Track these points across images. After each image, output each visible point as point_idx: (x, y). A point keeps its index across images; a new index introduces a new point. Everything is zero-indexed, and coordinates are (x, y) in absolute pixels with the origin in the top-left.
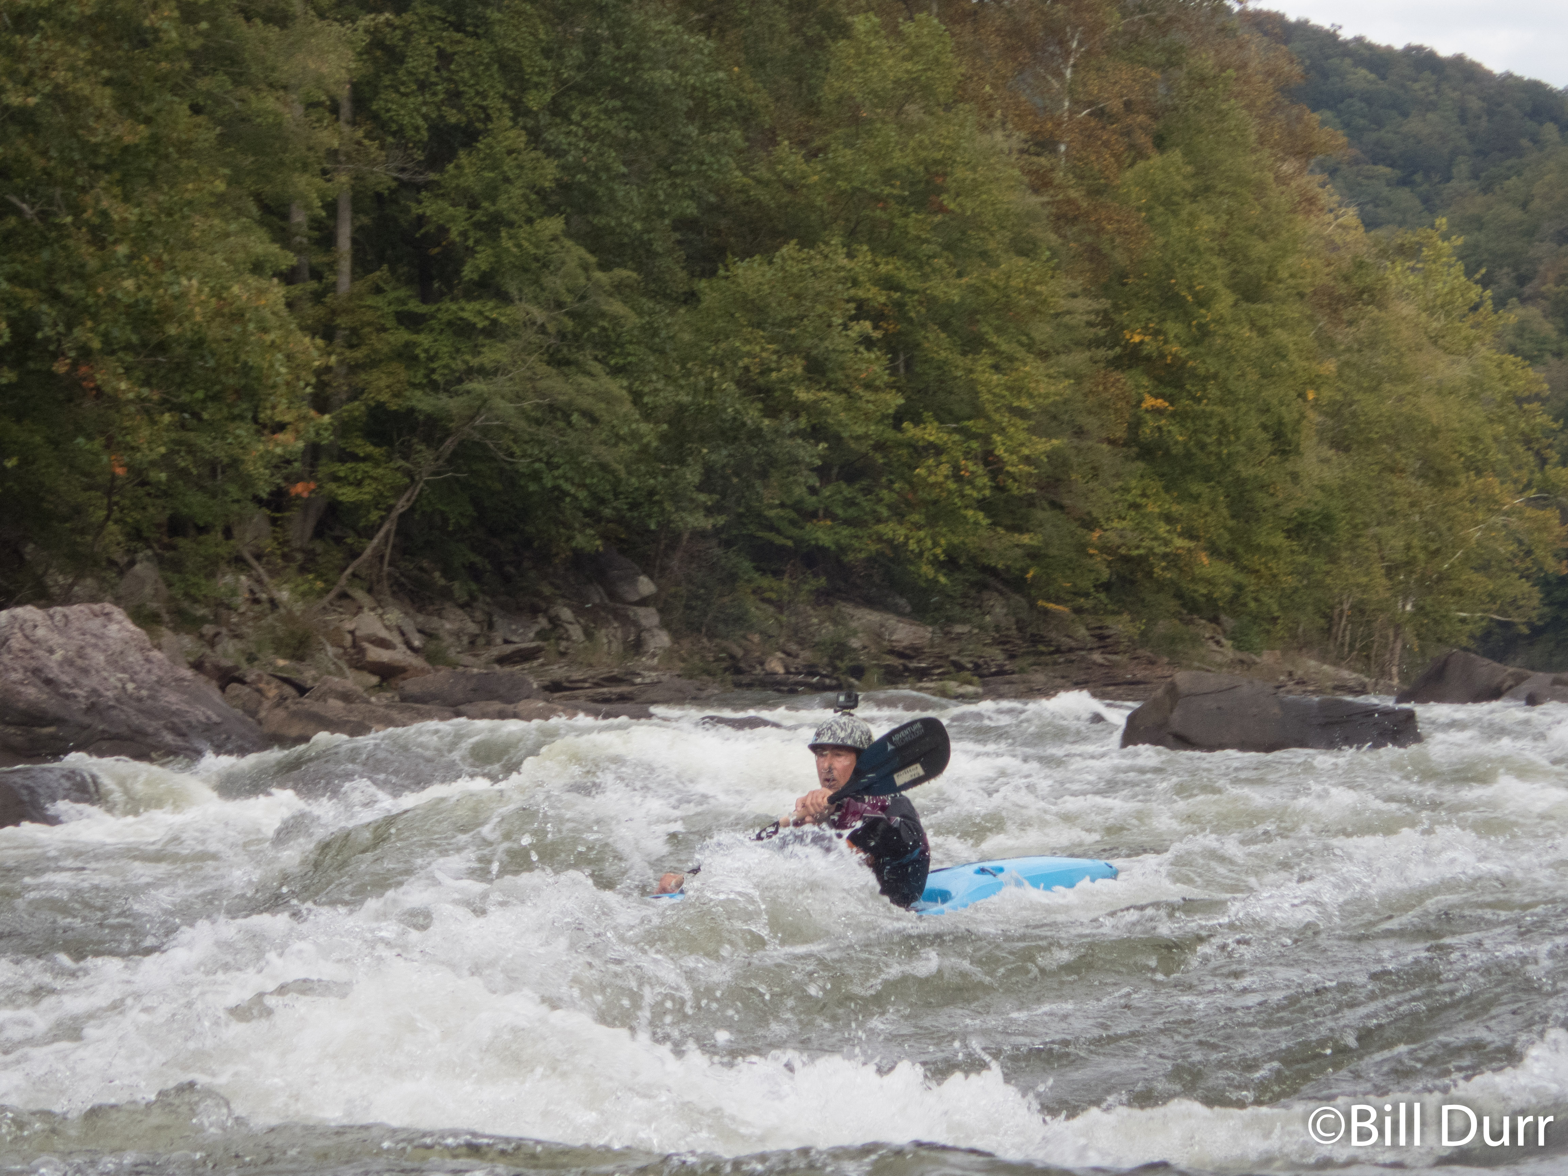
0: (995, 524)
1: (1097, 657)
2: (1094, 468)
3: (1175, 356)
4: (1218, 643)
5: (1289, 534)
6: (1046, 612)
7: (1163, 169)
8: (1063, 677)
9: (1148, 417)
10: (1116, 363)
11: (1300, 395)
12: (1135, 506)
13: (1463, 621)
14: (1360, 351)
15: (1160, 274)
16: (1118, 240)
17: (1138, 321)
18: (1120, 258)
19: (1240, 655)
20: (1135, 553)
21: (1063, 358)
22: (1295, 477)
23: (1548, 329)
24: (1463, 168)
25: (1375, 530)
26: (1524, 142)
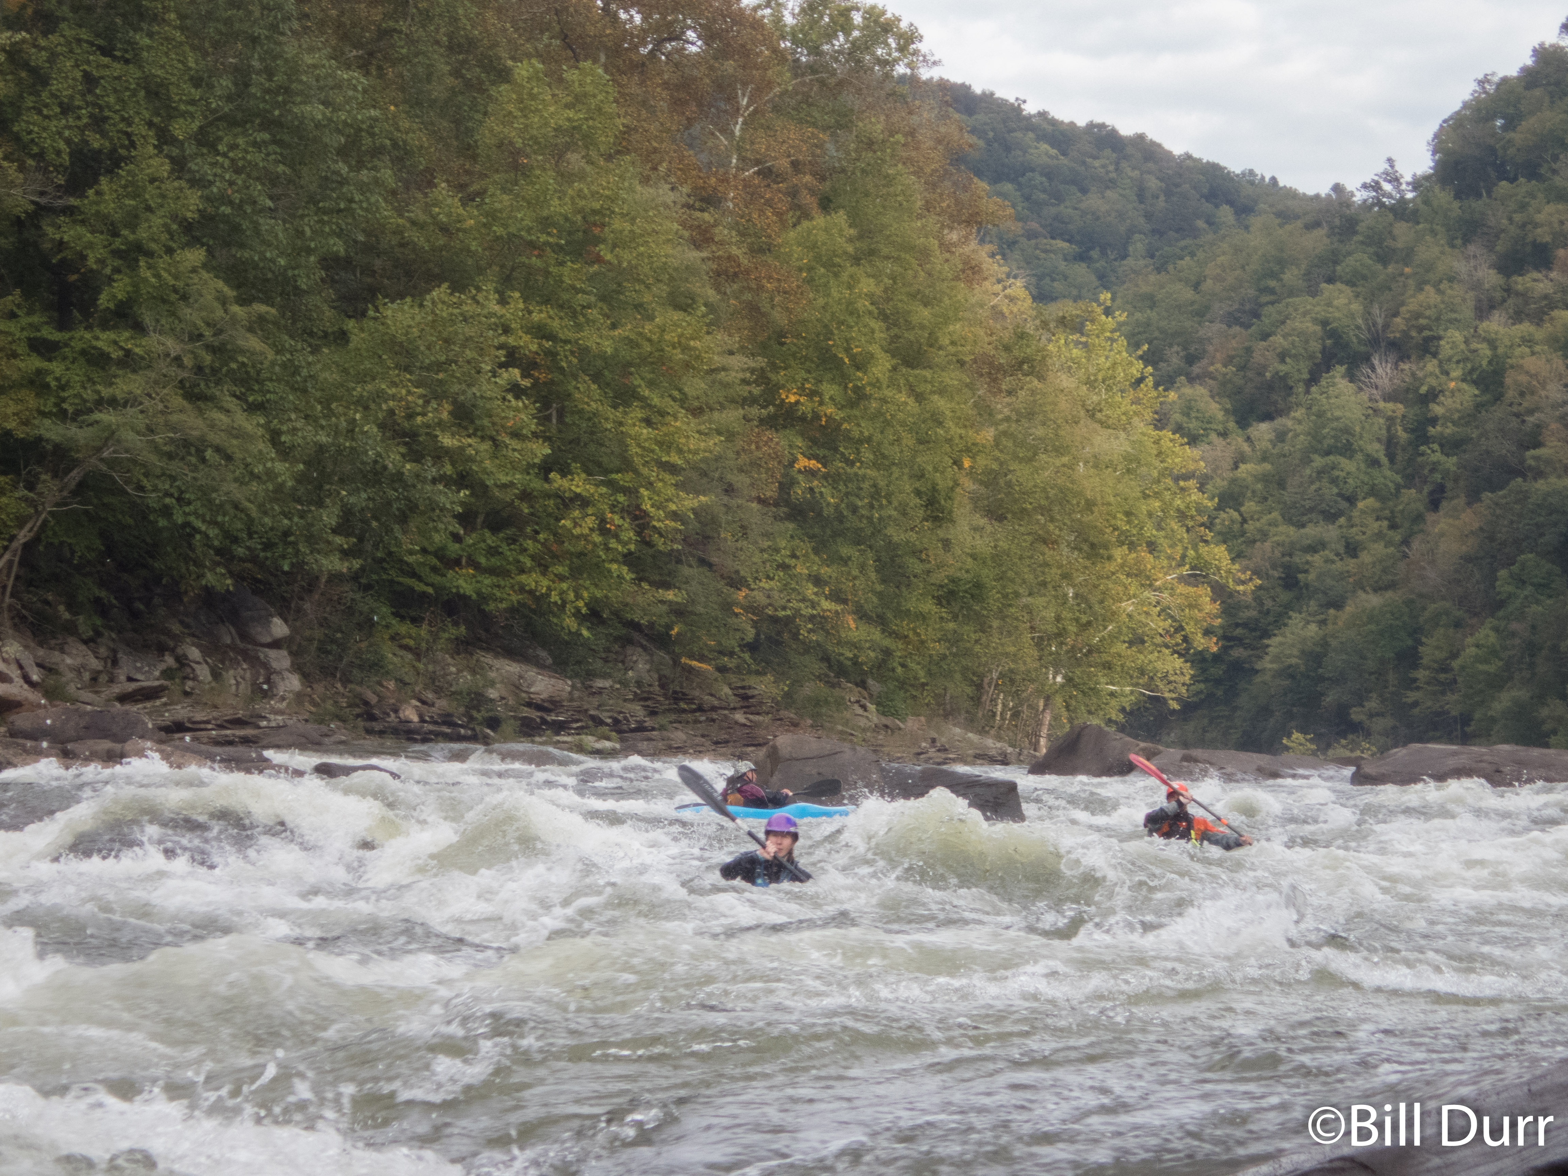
0: (641, 580)
1: (740, 717)
2: (742, 527)
3: (829, 418)
4: (864, 707)
5: (939, 601)
6: (690, 670)
7: (826, 230)
8: (703, 736)
9: (800, 478)
10: (769, 422)
11: (955, 463)
12: (784, 567)
13: (1112, 694)
14: (1018, 421)
15: (818, 335)
16: (777, 299)
17: (795, 381)
18: (779, 317)
19: (885, 720)
20: (782, 613)
21: (716, 415)
22: (946, 544)
23: (1215, 409)
24: (1139, 245)
25: (1026, 600)
26: (1200, 224)
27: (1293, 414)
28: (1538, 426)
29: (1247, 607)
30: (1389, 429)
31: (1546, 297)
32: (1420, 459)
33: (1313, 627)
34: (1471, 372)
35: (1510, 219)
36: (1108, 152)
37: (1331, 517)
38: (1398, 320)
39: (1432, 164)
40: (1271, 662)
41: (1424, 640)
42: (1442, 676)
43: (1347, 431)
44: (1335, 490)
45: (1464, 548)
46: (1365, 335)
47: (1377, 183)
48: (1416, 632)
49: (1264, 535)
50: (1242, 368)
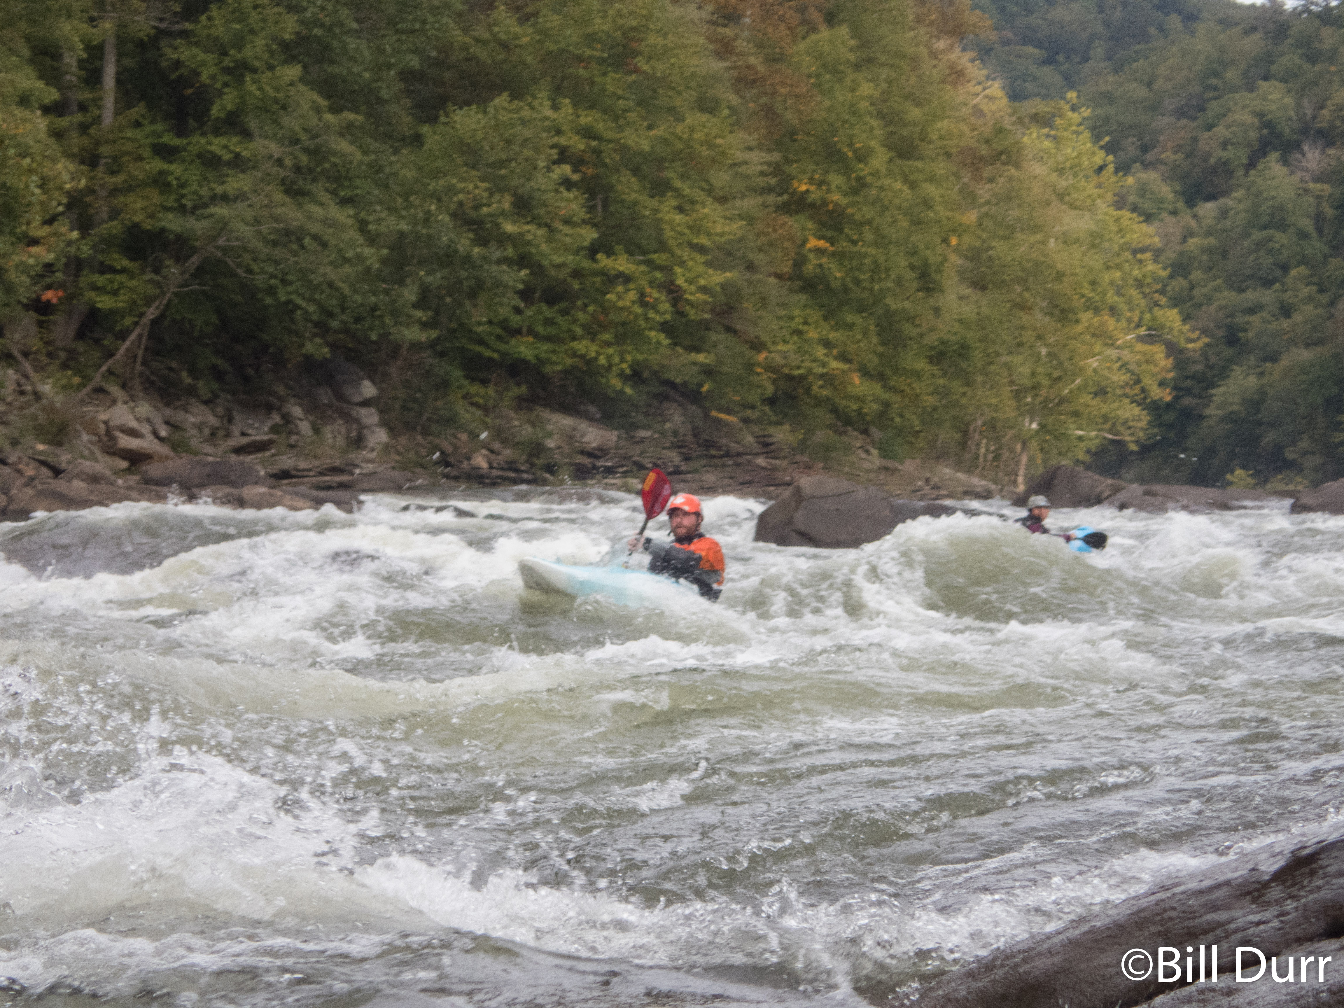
0: (675, 344)
1: (761, 461)
2: (763, 299)
3: (836, 204)
4: (867, 452)
5: (931, 360)
6: (718, 421)
7: (831, 42)
9: (811, 255)
10: (785, 208)
11: (944, 241)
12: (798, 332)
13: (1080, 438)
14: (997, 204)
15: (825, 133)
16: (790, 102)
17: (805, 173)
18: (791, 117)
19: (885, 463)
20: (796, 372)
21: (738, 203)
22: (937, 311)
23: (1166, 191)
24: (1099, 50)
25: (1005, 358)
26: (1152, 30)
27: (1234, 195)
29: (1195, 362)
30: (1317, 206)
33: (1252, 379)
37: (1268, 283)
38: (1324, 112)
40: (1216, 409)
43: (1281, 208)
44: (1271, 260)
46: (1296, 126)
49: (1209, 300)
50: (1189, 155)
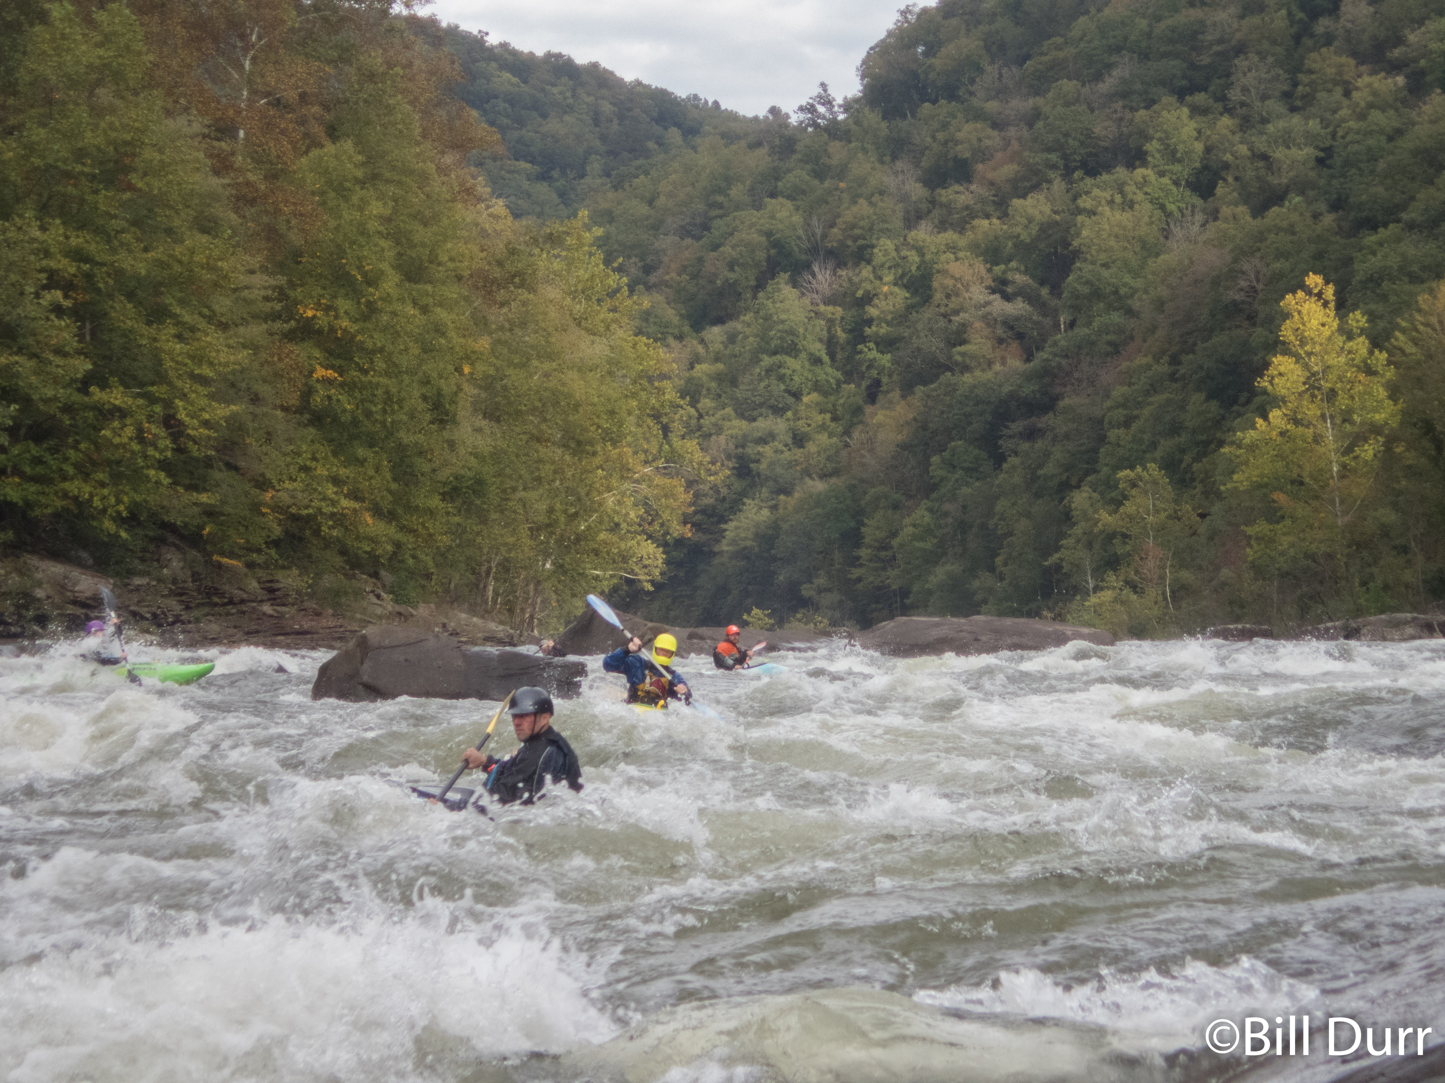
0: (175, 483)
1: (267, 608)
2: (269, 433)
3: (345, 330)
4: (378, 597)
5: (444, 497)
6: (220, 566)
7: (336, 157)
8: (235, 627)
9: (319, 386)
10: (290, 336)
11: (456, 370)
12: (305, 469)
13: (596, 578)
14: (511, 330)
15: (332, 254)
16: (293, 222)
17: (312, 297)
18: (296, 238)
19: (398, 608)
20: (305, 512)
21: (242, 330)
22: (452, 445)
23: (671, 314)
24: (596, 166)
25: (522, 494)
26: (651, 145)
27: (742, 318)
28: (964, 325)
29: (705, 495)
30: (829, 330)
31: (967, 208)
32: (858, 357)
33: (766, 512)
34: (902, 277)
35: (934, 137)
36: (565, 79)
37: (778, 411)
38: (835, 230)
39: (861, 88)
40: (729, 545)
41: (866, 521)
42: (883, 554)
43: (792, 332)
44: (783, 387)
45: (900, 437)
46: (805, 245)
47: (812, 106)
48: (859, 515)
49: (719, 430)
50: (695, 276)
